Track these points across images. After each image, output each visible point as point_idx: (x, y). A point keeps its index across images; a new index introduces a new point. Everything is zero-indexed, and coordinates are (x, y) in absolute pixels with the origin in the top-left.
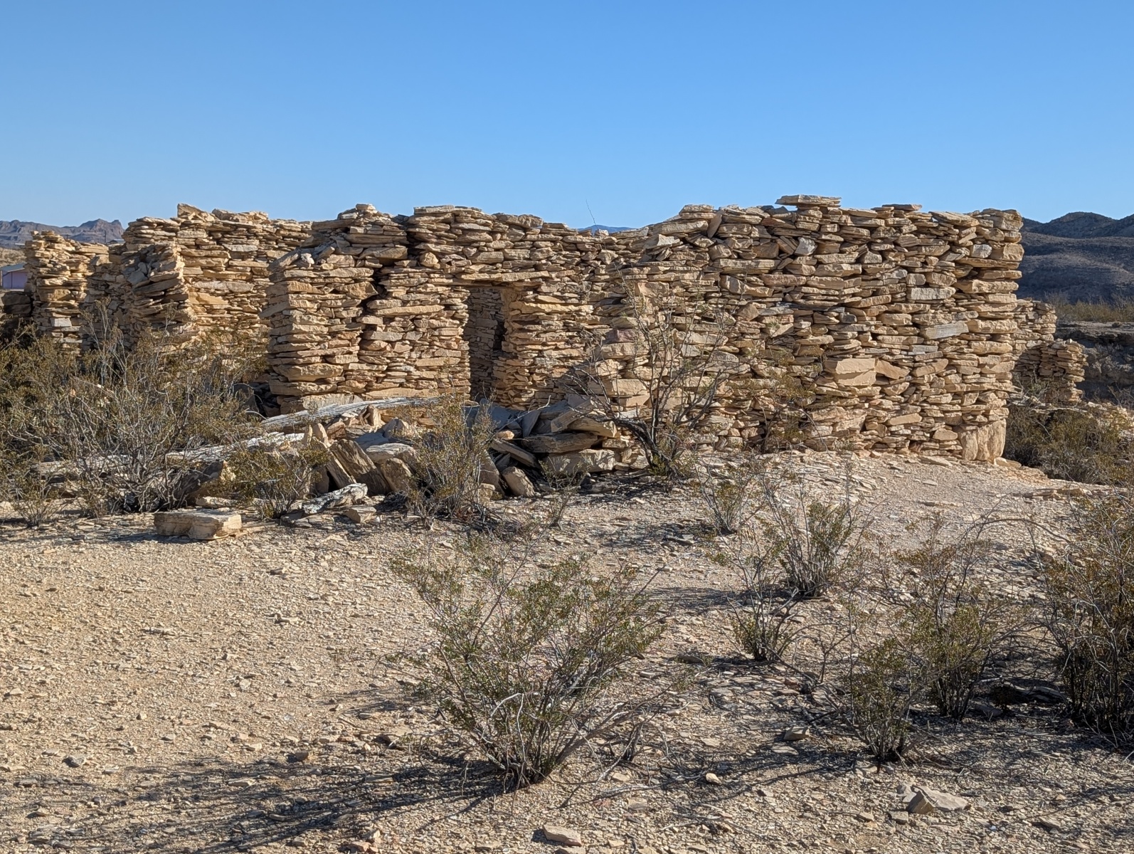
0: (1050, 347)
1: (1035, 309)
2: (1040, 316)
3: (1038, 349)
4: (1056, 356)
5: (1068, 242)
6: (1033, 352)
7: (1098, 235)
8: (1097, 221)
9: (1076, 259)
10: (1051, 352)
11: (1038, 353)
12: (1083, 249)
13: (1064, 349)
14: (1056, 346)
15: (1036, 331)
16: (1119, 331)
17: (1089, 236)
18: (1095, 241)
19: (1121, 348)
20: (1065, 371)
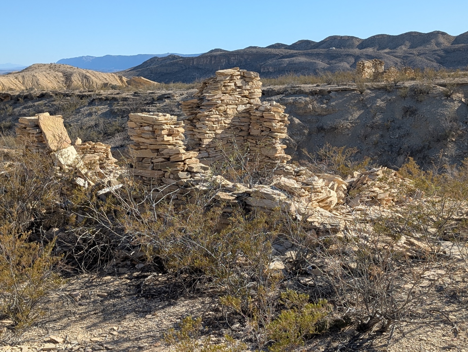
0: (257, 109)
1: (243, 77)
2: (247, 83)
3: (247, 112)
4: (263, 117)
5: (299, 52)
6: (243, 115)
7: (311, 49)
8: (310, 43)
9: (302, 59)
10: (258, 114)
11: (248, 115)
12: (306, 55)
13: (269, 110)
14: (262, 108)
15: (245, 96)
16: (319, 88)
17: (307, 49)
18: (309, 51)
19: (321, 96)
20: (271, 130)
